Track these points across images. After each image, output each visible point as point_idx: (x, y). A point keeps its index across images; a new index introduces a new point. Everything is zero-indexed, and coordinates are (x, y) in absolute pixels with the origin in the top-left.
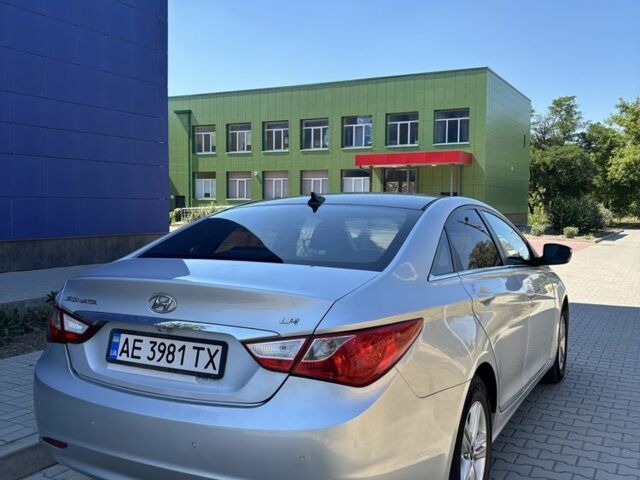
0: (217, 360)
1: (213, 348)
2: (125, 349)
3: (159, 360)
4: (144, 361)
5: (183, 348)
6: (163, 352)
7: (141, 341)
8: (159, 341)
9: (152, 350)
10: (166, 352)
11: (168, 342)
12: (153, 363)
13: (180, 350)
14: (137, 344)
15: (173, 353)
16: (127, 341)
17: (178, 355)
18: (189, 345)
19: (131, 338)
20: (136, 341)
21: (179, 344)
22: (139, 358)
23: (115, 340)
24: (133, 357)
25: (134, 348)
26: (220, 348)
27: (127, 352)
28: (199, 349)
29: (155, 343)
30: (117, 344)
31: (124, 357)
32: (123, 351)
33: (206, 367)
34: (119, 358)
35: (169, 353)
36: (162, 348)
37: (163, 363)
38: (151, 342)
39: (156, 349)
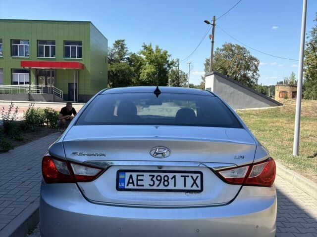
0: (198, 182)
1: (195, 176)
2: (131, 181)
3: (158, 186)
4: (147, 187)
5: (174, 177)
6: (160, 181)
7: (143, 175)
8: (156, 174)
9: (152, 180)
10: (163, 180)
11: (162, 175)
12: (155, 187)
13: (172, 179)
14: (140, 178)
15: (167, 181)
16: (131, 176)
17: (171, 182)
18: (178, 175)
19: (134, 175)
20: (138, 176)
21: (171, 175)
22: (143, 186)
23: (121, 176)
24: (137, 185)
25: (138, 180)
26: (199, 175)
27: (133, 183)
28: (185, 177)
29: (153, 176)
30: (124, 180)
31: (131, 186)
32: (129, 183)
33: (192, 187)
34: (126, 187)
35: (165, 181)
36: (159, 178)
37: (162, 187)
38: (150, 176)
39: (154, 179)
